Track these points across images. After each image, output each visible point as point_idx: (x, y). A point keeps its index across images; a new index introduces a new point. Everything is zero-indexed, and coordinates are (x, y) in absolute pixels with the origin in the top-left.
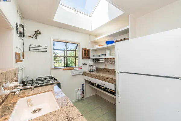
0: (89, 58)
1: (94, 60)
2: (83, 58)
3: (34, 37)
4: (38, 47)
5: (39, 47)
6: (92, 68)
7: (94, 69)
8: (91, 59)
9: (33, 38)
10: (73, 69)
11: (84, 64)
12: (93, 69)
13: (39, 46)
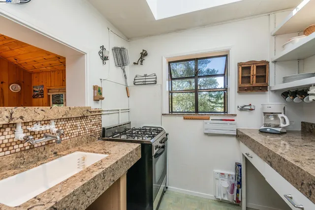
0: (264, 89)
1: (285, 94)
2: (241, 90)
3: (139, 63)
4: (144, 78)
5: (147, 77)
6: (276, 123)
7: (282, 125)
8: (275, 91)
9: (137, 64)
10: (208, 119)
11: (242, 109)
12: (278, 126)
13: (145, 76)
